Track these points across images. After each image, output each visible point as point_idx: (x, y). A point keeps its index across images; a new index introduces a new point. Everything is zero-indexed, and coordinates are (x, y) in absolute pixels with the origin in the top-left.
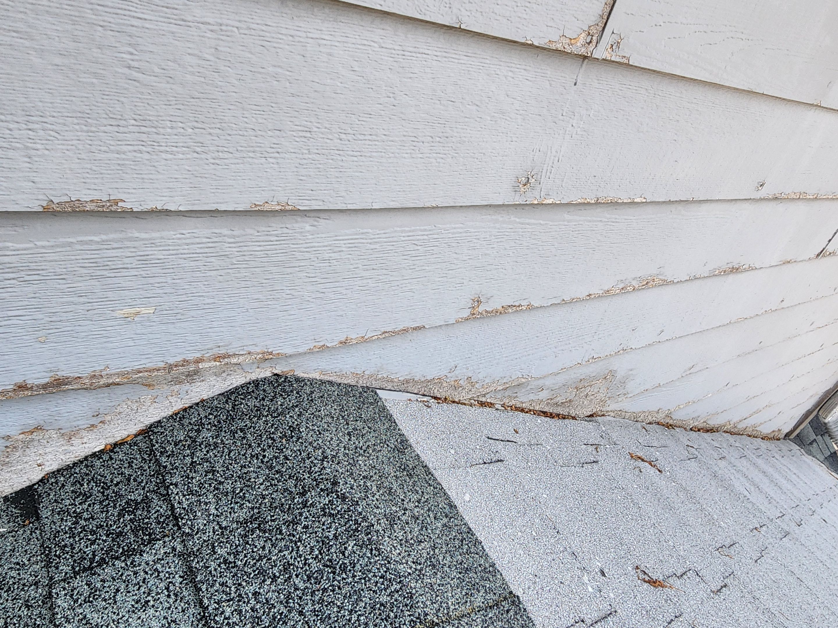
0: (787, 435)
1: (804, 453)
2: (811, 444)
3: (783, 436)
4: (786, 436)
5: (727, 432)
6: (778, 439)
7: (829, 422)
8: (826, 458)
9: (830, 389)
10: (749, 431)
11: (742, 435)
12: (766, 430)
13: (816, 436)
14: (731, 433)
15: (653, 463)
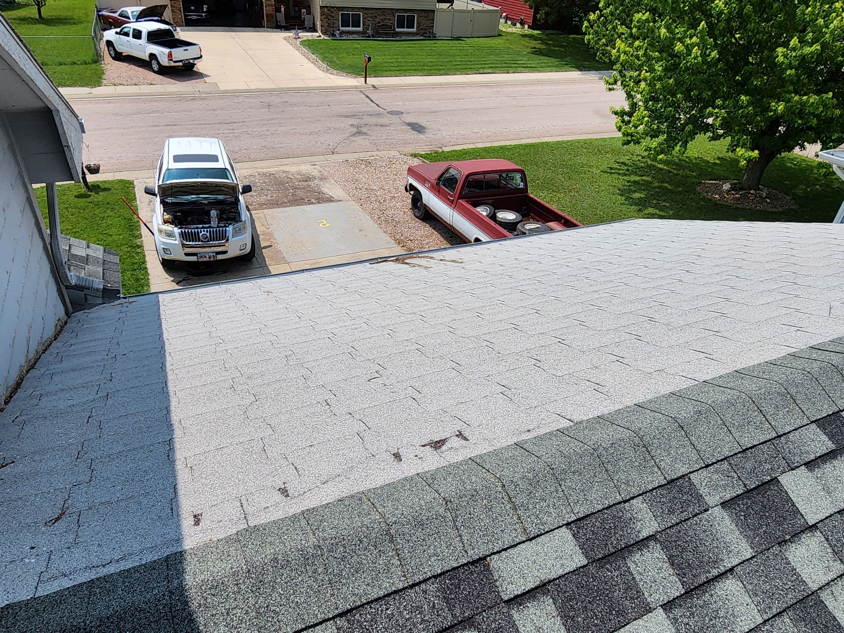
0: (67, 313)
1: (88, 311)
2: (86, 299)
3: (66, 317)
4: (67, 315)
5: (29, 370)
6: (66, 323)
7: (75, 283)
8: (103, 297)
9: (51, 268)
10: (41, 348)
11: (39, 358)
12: (50, 332)
13: (83, 291)
14: (32, 367)
15: (4, 464)
